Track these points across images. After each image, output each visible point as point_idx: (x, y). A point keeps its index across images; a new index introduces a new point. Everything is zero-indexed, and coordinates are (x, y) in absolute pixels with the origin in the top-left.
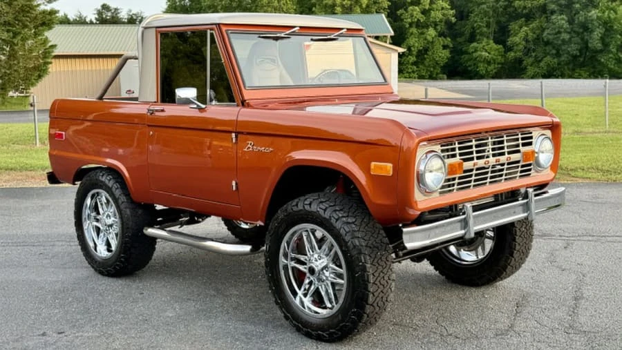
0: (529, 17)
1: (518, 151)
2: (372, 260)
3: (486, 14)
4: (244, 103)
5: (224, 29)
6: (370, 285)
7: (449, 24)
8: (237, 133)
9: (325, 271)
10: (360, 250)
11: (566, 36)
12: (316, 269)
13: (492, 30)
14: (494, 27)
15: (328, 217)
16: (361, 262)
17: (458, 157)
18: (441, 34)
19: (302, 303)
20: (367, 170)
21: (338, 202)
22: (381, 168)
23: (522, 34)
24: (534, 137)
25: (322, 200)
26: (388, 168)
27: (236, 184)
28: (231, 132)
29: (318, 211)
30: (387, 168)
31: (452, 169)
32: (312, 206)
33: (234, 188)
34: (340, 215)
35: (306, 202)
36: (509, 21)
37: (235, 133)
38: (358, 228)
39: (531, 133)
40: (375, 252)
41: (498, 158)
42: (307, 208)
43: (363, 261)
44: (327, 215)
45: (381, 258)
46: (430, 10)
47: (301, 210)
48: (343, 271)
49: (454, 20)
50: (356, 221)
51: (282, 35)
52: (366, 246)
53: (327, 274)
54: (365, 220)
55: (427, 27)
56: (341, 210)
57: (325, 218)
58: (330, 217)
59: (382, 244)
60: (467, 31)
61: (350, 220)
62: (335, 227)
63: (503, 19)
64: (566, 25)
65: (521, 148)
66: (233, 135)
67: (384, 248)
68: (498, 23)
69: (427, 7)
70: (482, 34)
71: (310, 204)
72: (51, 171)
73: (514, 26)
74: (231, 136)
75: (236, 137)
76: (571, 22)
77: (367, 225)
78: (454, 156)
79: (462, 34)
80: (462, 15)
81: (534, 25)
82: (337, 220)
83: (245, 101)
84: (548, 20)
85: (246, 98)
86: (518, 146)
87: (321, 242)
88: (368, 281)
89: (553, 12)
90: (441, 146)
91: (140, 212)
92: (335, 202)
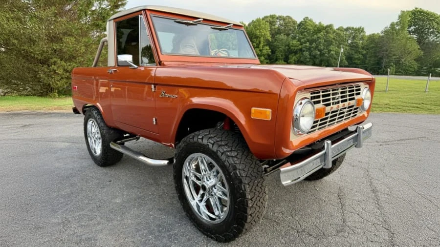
0: (296, 53)
1: (353, 99)
2: (251, 187)
3: (281, 51)
4: (161, 64)
5: (148, 13)
6: (248, 210)
7: (269, 55)
8: (155, 85)
9: (213, 188)
10: (241, 180)
11: (308, 60)
12: (207, 187)
13: (283, 57)
14: (284, 57)
15: (215, 151)
16: (242, 190)
17: (322, 103)
18: (266, 59)
19: (198, 207)
20: (248, 114)
21: (223, 138)
22: (261, 113)
23: (293, 59)
24: (361, 90)
25: (212, 136)
26: (268, 113)
27: (156, 120)
28: (151, 84)
29: (208, 145)
30: (266, 114)
31: (318, 113)
32: (203, 140)
33: (154, 123)
34: (225, 150)
35: (199, 137)
36: (289, 54)
37: (154, 84)
38: (239, 160)
39: (360, 86)
40: (253, 181)
41: (344, 103)
42: (200, 141)
43: (243, 189)
44: (215, 149)
45: (257, 185)
46: (262, 50)
47: (195, 143)
48: (227, 191)
49: (270, 54)
50: (238, 154)
51: (191, 22)
52: (246, 176)
53: (215, 191)
54: (245, 153)
55: (261, 56)
56: (226, 145)
57: (213, 151)
58: (217, 150)
59: (258, 173)
60: (275, 57)
61: (233, 154)
62: (221, 159)
63: (287, 54)
64: (308, 56)
65: (355, 96)
66: (153, 86)
67: (259, 176)
68: (285, 55)
69: (261, 49)
70: (279, 59)
71: (202, 139)
72: (74, 107)
73: (290, 56)
74: (151, 86)
75: (155, 87)
76: (310, 55)
77: (246, 158)
78: (318, 102)
79: (273, 59)
80: (273, 52)
81: (298, 56)
82: (222, 154)
83: (161, 61)
84: (302, 54)
85: (161, 60)
86: (353, 95)
87: (211, 167)
88: (247, 206)
89: (304, 51)
90: (311, 94)
91: (112, 132)
92: (222, 137)
